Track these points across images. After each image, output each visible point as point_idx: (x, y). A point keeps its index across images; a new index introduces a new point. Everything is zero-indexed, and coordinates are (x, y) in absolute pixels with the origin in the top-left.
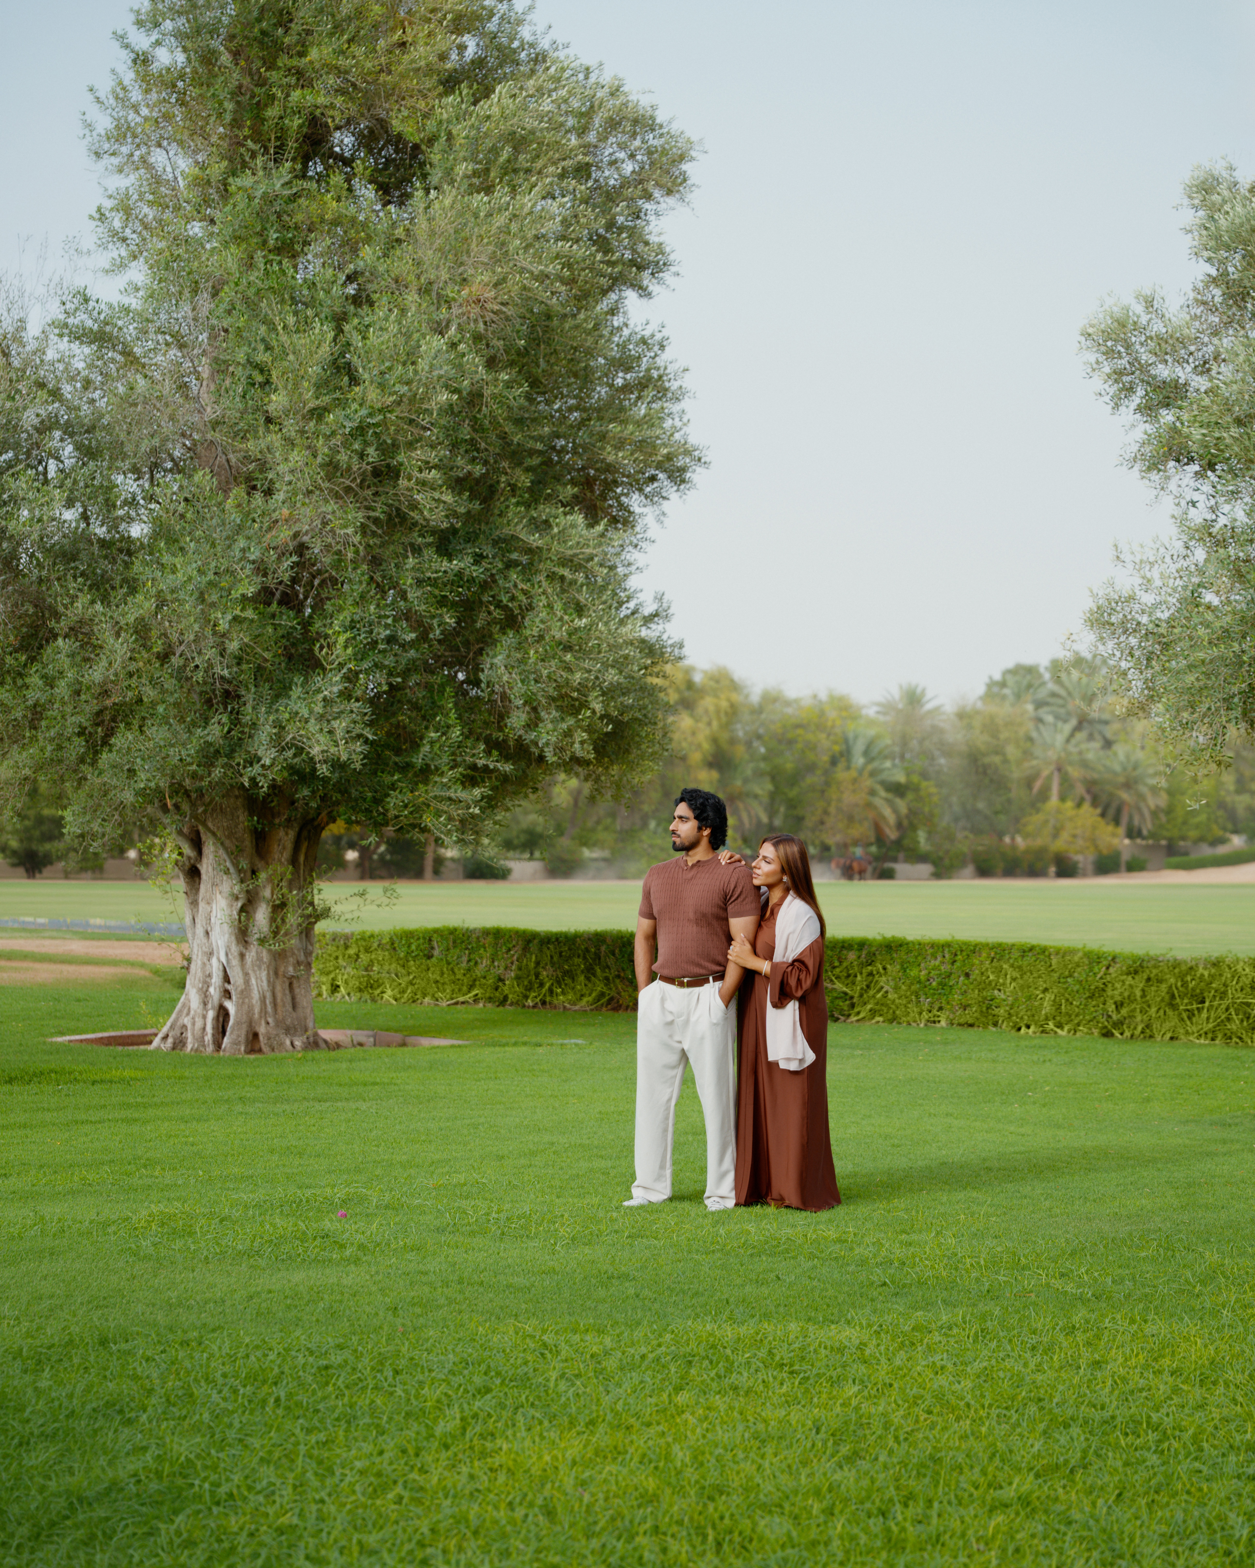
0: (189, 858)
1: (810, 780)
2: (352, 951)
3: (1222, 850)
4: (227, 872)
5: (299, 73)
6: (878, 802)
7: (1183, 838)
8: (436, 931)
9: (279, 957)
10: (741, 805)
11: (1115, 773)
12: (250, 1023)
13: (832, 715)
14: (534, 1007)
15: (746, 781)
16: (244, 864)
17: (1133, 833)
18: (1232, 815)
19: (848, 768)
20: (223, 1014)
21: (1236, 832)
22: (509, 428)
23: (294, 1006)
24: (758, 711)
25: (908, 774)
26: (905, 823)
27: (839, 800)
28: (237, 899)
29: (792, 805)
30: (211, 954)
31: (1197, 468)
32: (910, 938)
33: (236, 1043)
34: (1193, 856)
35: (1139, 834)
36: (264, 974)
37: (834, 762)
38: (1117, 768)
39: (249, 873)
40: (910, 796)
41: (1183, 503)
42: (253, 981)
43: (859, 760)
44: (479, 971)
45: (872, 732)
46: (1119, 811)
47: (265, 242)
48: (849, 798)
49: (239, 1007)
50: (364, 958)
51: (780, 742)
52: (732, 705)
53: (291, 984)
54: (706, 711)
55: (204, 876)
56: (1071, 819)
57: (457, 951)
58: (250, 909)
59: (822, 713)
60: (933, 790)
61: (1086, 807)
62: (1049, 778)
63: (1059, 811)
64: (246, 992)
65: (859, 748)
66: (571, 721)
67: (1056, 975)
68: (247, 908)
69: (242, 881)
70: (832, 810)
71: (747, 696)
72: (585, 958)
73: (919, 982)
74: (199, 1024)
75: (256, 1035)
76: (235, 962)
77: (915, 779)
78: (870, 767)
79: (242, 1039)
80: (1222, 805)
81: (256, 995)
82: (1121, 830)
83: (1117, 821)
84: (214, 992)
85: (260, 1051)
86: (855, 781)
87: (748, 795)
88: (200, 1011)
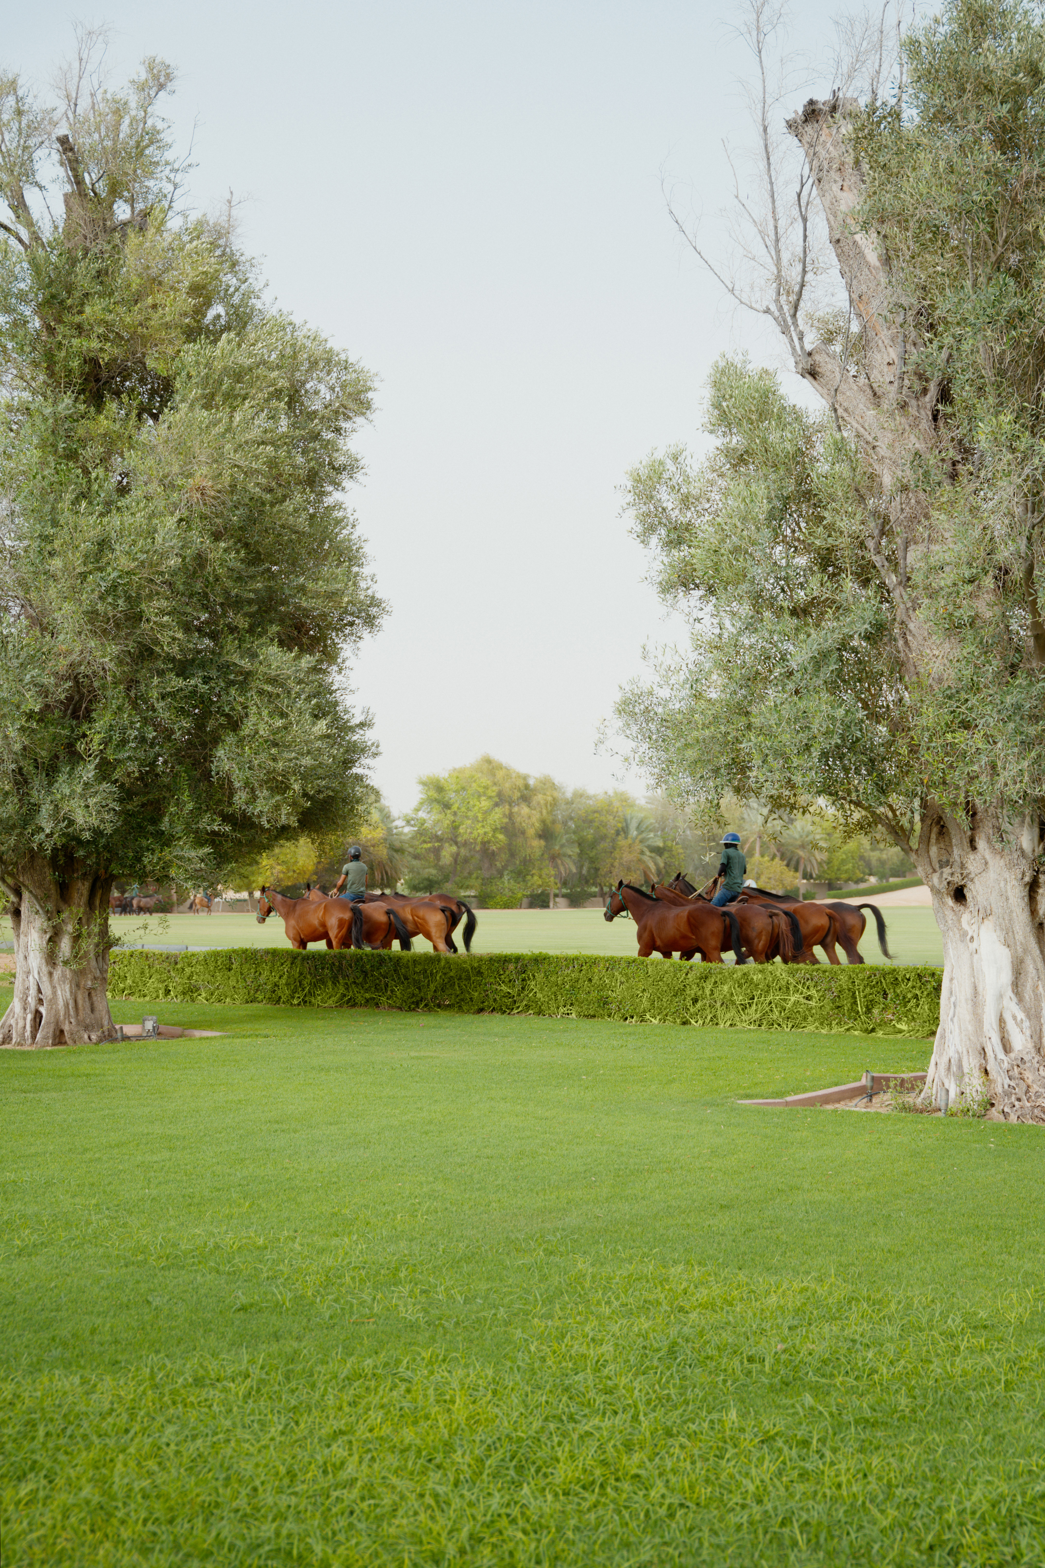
0: (13, 903)
1: (603, 845)
2: (179, 966)
3: (862, 886)
4: (37, 912)
5: (79, 327)
6: (646, 858)
7: (838, 879)
8: (234, 951)
9: (80, 974)
10: (559, 862)
11: (795, 839)
12: (57, 1023)
13: (617, 804)
14: (299, 1004)
15: (562, 846)
16: (50, 906)
17: (807, 876)
18: (868, 864)
19: (626, 838)
20: (38, 1016)
21: (870, 874)
22: (229, 584)
23: (92, 1010)
24: (569, 803)
25: (664, 842)
26: (663, 871)
27: (621, 858)
28: (46, 932)
29: (592, 861)
30: (29, 972)
31: (701, 592)
32: (552, 952)
33: (45, 1038)
34: (844, 891)
35: (811, 877)
36: (67, 987)
37: (618, 833)
38: (797, 836)
39: (55, 913)
40: (666, 855)
41: (692, 620)
42: (59, 992)
43: (634, 833)
44: (262, 979)
45: (642, 815)
46: (798, 863)
47: (56, 451)
48: (627, 857)
49: (49, 1011)
50: (188, 970)
51: (584, 821)
52: (554, 799)
53: (89, 994)
54: (539, 803)
55: (23, 916)
56: (767, 868)
57: (248, 965)
58: (57, 939)
59: (610, 804)
60: (681, 851)
61: (777, 860)
62: (754, 842)
63: (760, 863)
64: (53, 1000)
65: (633, 825)
66: (278, 798)
67: (651, 980)
68: (54, 940)
69: (49, 919)
70: (616, 864)
71: (564, 793)
72: (332, 970)
73: (557, 985)
74: (21, 1024)
75: (62, 1032)
76: (45, 978)
77: (669, 843)
78: (640, 837)
79: (50, 1034)
80: (862, 858)
81: (61, 1003)
82: (799, 875)
83: (796, 870)
84: (32, 1001)
85: (65, 1043)
86: (630, 846)
87: (565, 855)
88: (21, 1014)
